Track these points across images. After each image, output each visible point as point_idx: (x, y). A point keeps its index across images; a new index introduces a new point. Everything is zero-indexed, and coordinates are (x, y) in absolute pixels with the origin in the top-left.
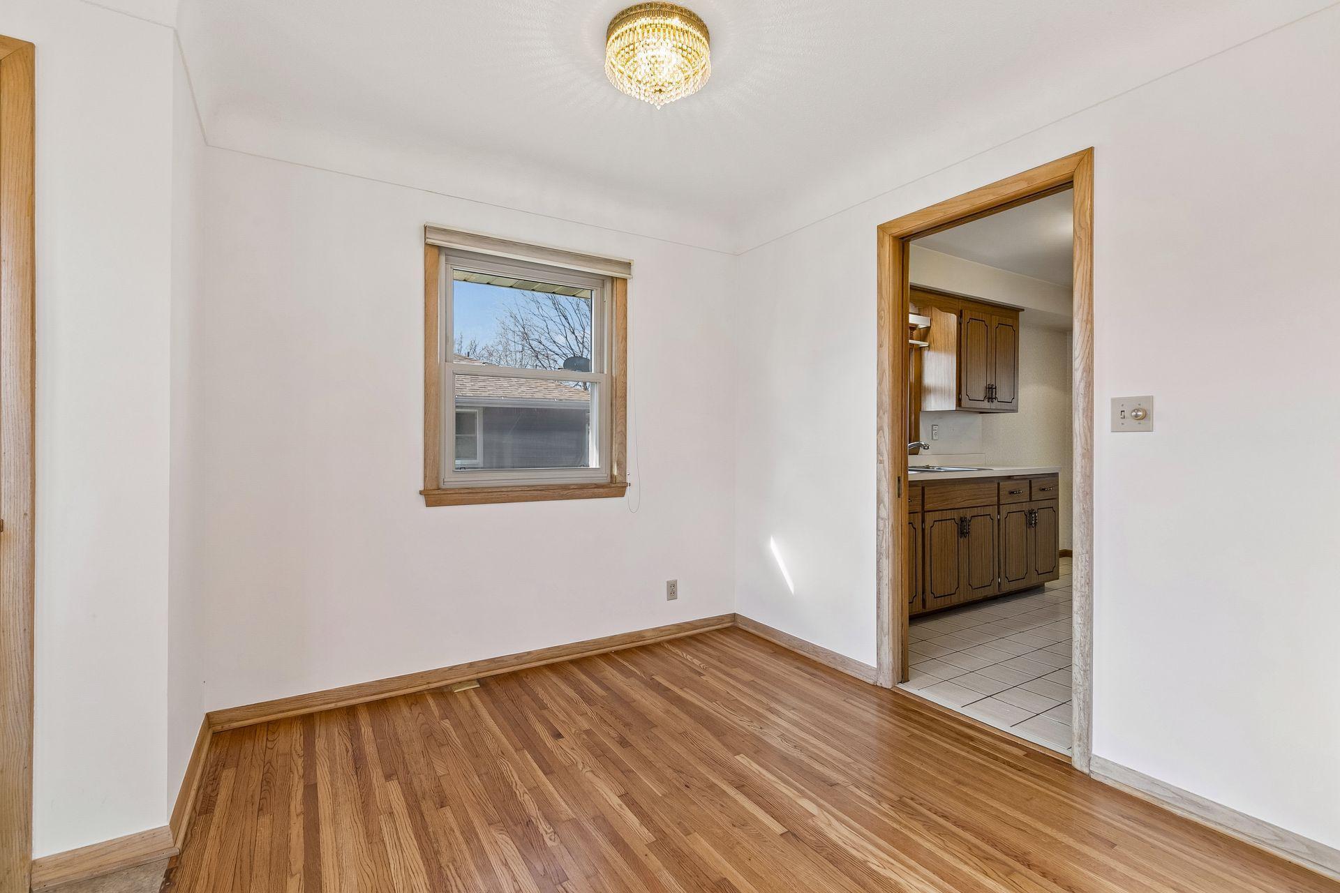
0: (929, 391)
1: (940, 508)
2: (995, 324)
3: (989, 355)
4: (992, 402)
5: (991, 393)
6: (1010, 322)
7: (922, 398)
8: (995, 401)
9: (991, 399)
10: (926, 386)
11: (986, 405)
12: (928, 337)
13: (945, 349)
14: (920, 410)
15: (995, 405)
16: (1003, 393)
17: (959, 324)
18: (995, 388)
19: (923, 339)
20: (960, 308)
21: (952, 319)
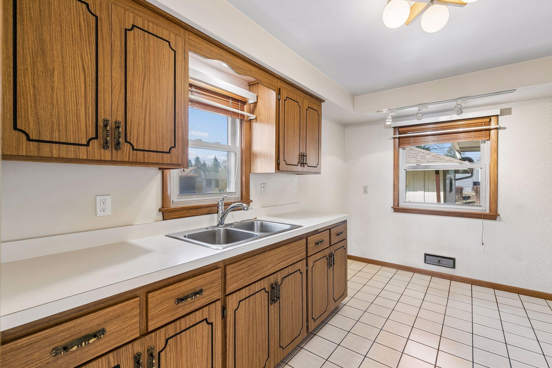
0: (256, 156)
1: (247, 284)
2: (305, 107)
3: (302, 130)
4: (304, 166)
5: (302, 160)
6: (316, 107)
7: (252, 162)
8: (306, 166)
9: (303, 164)
10: (254, 152)
11: (299, 168)
12: (256, 111)
13: (268, 122)
14: (250, 172)
15: (306, 169)
16: (311, 160)
17: (278, 100)
18: (306, 156)
19: (252, 112)
20: (279, 87)
21: (273, 95)
